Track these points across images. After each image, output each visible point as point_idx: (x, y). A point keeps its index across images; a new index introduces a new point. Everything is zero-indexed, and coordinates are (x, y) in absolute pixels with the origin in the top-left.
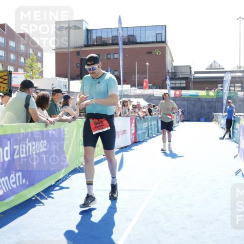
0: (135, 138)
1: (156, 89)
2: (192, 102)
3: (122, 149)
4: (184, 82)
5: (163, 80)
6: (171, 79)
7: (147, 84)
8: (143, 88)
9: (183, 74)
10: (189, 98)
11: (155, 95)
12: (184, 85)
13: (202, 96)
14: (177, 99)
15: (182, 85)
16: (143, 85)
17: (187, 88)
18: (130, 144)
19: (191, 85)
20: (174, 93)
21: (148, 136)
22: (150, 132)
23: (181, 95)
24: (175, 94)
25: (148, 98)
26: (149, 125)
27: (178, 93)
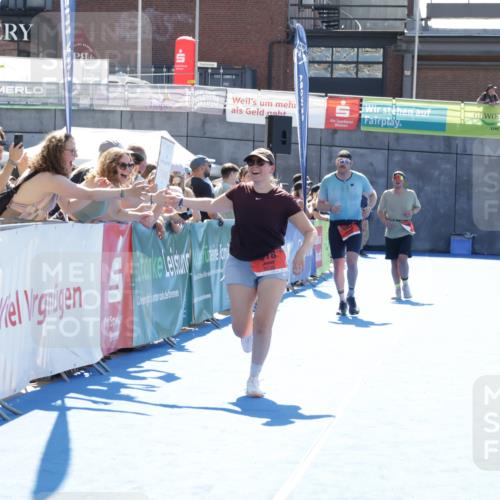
0: (126, 328)
1: (234, 85)
2: (413, 158)
3: (58, 386)
4: (377, 54)
5: (272, 45)
6: (315, 39)
7: (190, 62)
8: (169, 80)
9: (374, 13)
10: (398, 137)
11: (231, 118)
12: (377, 73)
13: (463, 126)
14: (339, 138)
15: (366, 73)
16: (170, 65)
17: (389, 86)
18: (98, 356)
19: (412, 73)
20: (323, 112)
21: (188, 321)
22: (197, 300)
23: (359, 120)
24: (330, 114)
25: (197, 131)
26: (198, 263)
27: (343, 109)
